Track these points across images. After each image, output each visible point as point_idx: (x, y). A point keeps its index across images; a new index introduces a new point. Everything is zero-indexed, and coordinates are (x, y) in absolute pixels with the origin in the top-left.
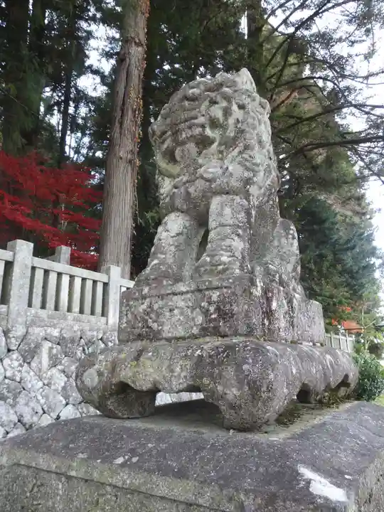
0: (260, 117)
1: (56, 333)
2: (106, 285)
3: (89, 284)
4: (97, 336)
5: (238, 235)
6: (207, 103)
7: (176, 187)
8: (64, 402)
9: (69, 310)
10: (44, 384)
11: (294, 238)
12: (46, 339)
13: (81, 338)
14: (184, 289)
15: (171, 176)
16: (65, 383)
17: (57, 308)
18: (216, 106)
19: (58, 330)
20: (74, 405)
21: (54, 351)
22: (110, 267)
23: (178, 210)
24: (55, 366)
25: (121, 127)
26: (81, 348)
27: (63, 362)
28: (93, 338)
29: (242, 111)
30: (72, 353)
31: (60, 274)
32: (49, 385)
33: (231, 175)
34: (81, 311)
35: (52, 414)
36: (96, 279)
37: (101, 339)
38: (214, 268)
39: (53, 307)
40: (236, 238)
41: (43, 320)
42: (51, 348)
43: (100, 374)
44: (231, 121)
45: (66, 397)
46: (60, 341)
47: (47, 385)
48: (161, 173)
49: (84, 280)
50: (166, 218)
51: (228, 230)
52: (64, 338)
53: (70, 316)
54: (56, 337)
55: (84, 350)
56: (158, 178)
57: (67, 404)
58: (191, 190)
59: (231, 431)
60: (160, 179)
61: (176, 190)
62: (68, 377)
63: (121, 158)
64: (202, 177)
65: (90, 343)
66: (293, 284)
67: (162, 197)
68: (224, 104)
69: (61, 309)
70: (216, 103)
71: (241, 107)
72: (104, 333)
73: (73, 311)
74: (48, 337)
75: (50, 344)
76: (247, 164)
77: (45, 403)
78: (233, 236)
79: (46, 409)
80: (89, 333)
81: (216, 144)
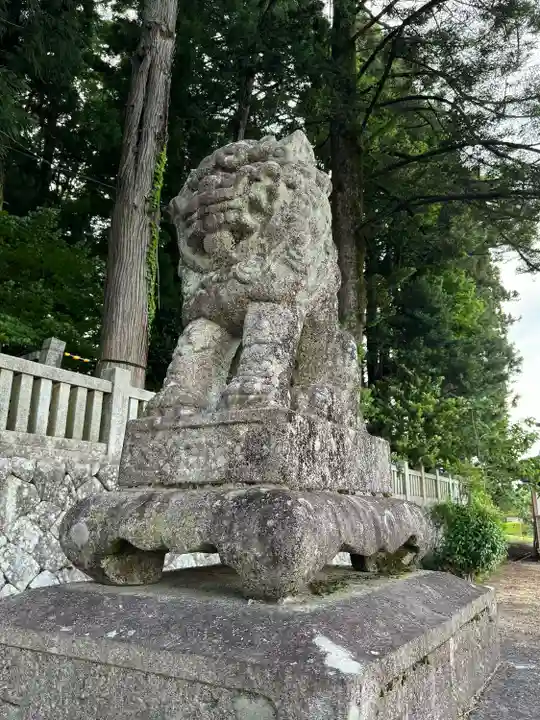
0: (315, 199)
1: (29, 466)
2: (107, 396)
3: (82, 394)
4: (91, 472)
5: (278, 356)
6: (245, 180)
7: (203, 286)
8: (37, 567)
9: (50, 431)
10: (8, 541)
11: (353, 358)
12: (13, 474)
13: (67, 473)
14: (206, 421)
15: (197, 270)
16: (40, 539)
17: (31, 428)
18: (258, 183)
19: (32, 461)
20: (52, 572)
21: (25, 493)
22: (114, 370)
23: (205, 316)
24: (26, 514)
25: (137, 160)
26: (66, 489)
27: (37, 508)
28: (84, 474)
29: (291, 191)
30: (52, 495)
31: (37, 379)
32: (15, 542)
33: (273, 277)
34: (69, 434)
35: (18, 585)
36: (92, 388)
37: (97, 476)
38: (244, 396)
39: (25, 427)
40: (274, 360)
41: (11, 447)
42: (20, 489)
43: (92, 527)
44: (277, 205)
45: (41, 560)
46: (35, 478)
47: (13, 542)
48: (185, 264)
49: (74, 387)
50: (190, 326)
51: (264, 349)
52: (41, 473)
53: (50, 442)
54: (29, 471)
55: (70, 491)
56: (182, 271)
57: (42, 570)
58: (223, 293)
59: (250, 601)
60: (184, 271)
61: (203, 291)
62: (44, 530)
63: (136, 207)
64: (235, 277)
65: (80, 481)
66: (348, 417)
67: (185, 297)
68: (268, 182)
69: (37, 430)
70: (258, 180)
71: (291, 186)
72: (102, 466)
73: (56, 433)
74: (17, 472)
75: (18, 482)
76: (294, 263)
77: (9, 569)
78: (271, 358)
79: (10, 577)
80: (79, 467)
81: (256, 234)
